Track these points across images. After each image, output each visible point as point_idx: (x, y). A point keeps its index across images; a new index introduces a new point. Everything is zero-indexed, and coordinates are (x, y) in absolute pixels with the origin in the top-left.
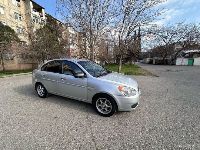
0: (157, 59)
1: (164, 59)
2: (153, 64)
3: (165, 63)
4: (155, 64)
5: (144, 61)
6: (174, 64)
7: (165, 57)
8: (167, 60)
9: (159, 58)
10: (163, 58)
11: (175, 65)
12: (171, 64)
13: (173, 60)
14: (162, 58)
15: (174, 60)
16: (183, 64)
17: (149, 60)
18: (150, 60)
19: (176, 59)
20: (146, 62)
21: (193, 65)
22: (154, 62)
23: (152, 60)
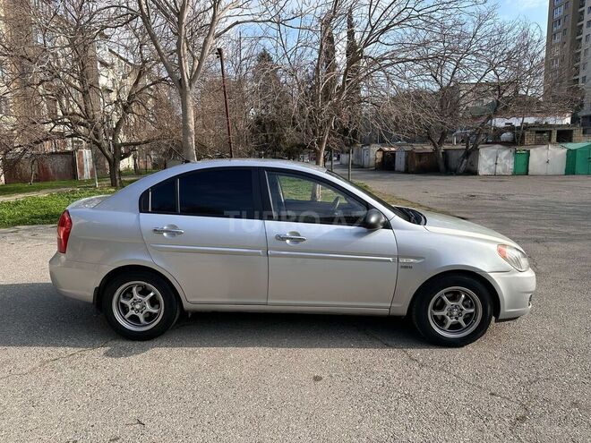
0: (409, 148)
1: (436, 151)
2: (399, 172)
3: (442, 167)
4: (407, 171)
5: (358, 157)
6: (472, 172)
7: (440, 143)
8: (446, 152)
9: (419, 147)
10: (434, 145)
11: (475, 173)
12: (463, 167)
13: (467, 154)
14: (429, 148)
15: (471, 153)
16: (499, 169)
17: (380, 155)
18: (384, 152)
19: (476, 149)
20: (366, 164)
21: (527, 174)
22: (400, 162)
23: (393, 154)
